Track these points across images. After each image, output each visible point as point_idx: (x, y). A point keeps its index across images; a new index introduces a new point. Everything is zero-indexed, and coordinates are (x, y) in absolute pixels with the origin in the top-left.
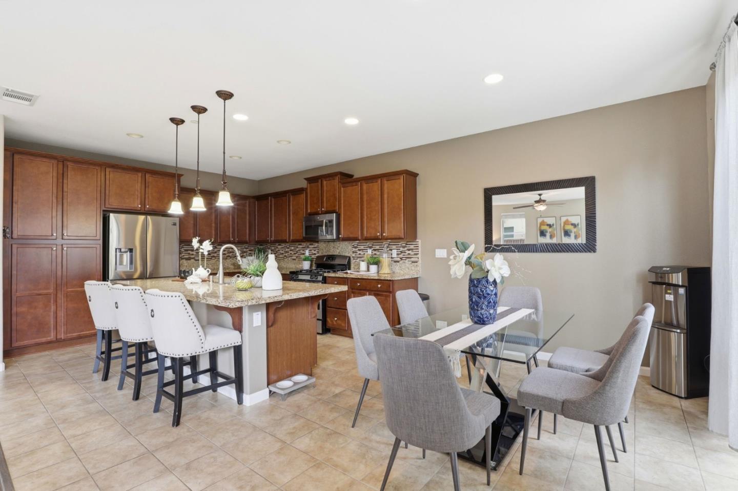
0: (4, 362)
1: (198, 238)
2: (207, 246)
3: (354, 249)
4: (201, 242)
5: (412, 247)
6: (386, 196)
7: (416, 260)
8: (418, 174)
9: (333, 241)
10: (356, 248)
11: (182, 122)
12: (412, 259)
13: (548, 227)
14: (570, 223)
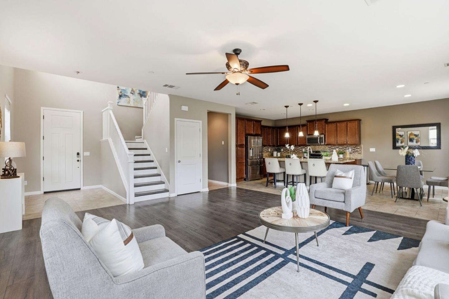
0: (236, 183)
1: (288, 145)
2: (293, 147)
3: (329, 148)
4: (290, 146)
5: (359, 147)
6: (349, 128)
7: (361, 152)
8: (361, 120)
9: (323, 145)
10: (330, 148)
11: (288, 106)
12: (359, 152)
13: (400, 137)
14: (413, 134)
